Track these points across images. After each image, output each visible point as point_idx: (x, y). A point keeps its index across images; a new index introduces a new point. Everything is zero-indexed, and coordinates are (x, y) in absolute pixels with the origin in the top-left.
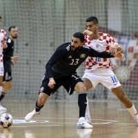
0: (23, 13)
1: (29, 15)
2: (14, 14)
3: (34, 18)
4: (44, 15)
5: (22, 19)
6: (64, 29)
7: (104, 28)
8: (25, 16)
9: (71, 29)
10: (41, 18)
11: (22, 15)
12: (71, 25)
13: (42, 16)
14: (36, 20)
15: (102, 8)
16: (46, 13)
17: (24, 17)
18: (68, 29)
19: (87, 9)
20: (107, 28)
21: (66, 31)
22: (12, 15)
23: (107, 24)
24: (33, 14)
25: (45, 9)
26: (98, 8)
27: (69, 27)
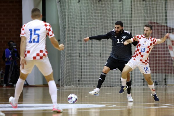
0: (96, 14)
1: (101, 16)
2: (89, 15)
3: (106, 18)
4: (114, 15)
5: (96, 19)
6: (131, 27)
7: (164, 26)
8: (98, 16)
9: (137, 27)
10: (111, 18)
11: (95, 16)
12: (136, 24)
13: (113, 17)
14: (107, 20)
15: (162, 13)
16: (115, 14)
17: (97, 18)
18: (134, 27)
19: (150, 13)
20: (167, 26)
21: (133, 29)
22: (87, 16)
23: (167, 23)
24: (105, 15)
25: (115, 10)
26: (160, 13)
27: (135, 25)
